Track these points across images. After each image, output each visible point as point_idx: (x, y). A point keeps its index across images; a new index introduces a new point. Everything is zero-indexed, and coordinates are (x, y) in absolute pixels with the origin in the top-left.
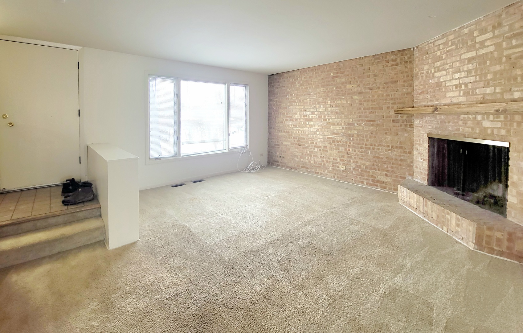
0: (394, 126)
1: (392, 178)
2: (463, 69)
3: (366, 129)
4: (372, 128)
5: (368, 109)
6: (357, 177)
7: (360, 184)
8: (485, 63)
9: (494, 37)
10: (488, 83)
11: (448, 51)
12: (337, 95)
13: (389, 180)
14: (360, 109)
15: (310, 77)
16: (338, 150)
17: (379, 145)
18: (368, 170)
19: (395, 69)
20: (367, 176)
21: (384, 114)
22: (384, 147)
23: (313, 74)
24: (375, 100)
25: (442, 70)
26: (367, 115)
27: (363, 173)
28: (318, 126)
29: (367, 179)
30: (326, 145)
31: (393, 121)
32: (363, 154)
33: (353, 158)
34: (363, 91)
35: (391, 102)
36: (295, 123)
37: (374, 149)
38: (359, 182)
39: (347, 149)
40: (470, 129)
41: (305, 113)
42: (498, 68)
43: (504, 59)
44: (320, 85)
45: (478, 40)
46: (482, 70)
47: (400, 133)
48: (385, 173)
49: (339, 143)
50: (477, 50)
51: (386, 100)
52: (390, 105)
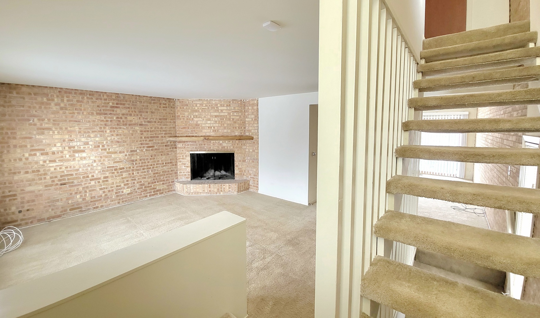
0: (166, 149)
2: (212, 119)
3: (147, 153)
4: (151, 152)
5: (148, 138)
6: (141, 194)
7: (145, 198)
8: (223, 119)
9: (227, 109)
10: (225, 128)
11: (203, 109)
12: (118, 125)
13: (165, 186)
14: (141, 138)
16: (122, 177)
17: (157, 164)
18: (150, 185)
20: (149, 190)
21: (160, 142)
22: (161, 164)
24: (153, 131)
25: (199, 117)
26: (148, 143)
27: (146, 189)
28: (94, 157)
29: (150, 192)
30: (107, 174)
31: (166, 146)
32: (145, 173)
33: (137, 179)
34: (143, 123)
35: (164, 133)
37: (153, 168)
38: (143, 197)
39: (131, 172)
40: (217, 147)
42: (229, 122)
43: (231, 119)
44: (95, 113)
45: (219, 108)
46: (222, 122)
47: (170, 153)
48: (162, 183)
49: (122, 169)
50: (219, 113)
51: (161, 131)
52: (163, 135)
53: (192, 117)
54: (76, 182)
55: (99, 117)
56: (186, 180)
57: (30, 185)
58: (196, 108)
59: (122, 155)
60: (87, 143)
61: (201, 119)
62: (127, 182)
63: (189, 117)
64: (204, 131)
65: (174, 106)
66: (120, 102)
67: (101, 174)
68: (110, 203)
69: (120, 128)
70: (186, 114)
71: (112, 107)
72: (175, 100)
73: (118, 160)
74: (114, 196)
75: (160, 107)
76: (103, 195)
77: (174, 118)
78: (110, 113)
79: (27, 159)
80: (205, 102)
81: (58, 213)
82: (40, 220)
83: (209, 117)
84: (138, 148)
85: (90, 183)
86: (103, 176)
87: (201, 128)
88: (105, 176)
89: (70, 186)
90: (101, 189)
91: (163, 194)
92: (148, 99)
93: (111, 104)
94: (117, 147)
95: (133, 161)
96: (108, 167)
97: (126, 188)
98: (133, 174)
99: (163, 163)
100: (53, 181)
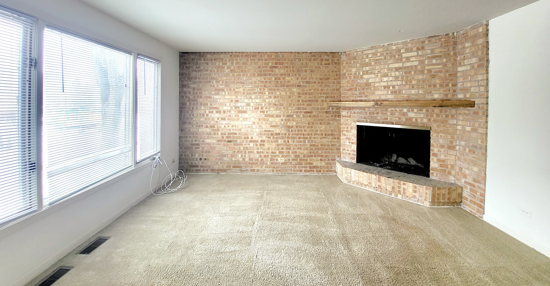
0: (327, 117)
1: (326, 162)
2: (391, 75)
3: (304, 120)
4: (309, 119)
5: (306, 101)
6: (296, 167)
7: (299, 173)
8: (410, 73)
9: (418, 55)
10: (413, 87)
11: (377, 60)
12: (276, 86)
13: (323, 164)
14: (299, 101)
15: (244, 63)
16: (277, 143)
17: (315, 134)
18: (306, 158)
19: (328, 67)
20: (305, 164)
21: (319, 107)
22: (319, 135)
23: (247, 60)
24: (312, 94)
25: (371, 73)
26: (305, 107)
27: (301, 162)
28: (254, 119)
29: (305, 167)
30: (264, 138)
31: (326, 112)
32: (301, 143)
33: (292, 149)
34: (301, 84)
35: (325, 96)
36: (223, 115)
37: (310, 138)
38: (298, 171)
39: (286, 140)
40: (397, 119)
41: (238, 104)
42: (420, 77)
43: (426, 72)
44: (256, 74)
45: (404, 55)
46: (407, 77)
47: (331, 122)
48: (319, 158)
49: (277, 135)
50: (403, 63)
51: (321, 94)
52: (324, 98)
53: (361, 74)
54: (238, 141)
55: (260, 78)
56: (350, 161)
57: (208, 138)
58: (367, 60)
59: (278, 120)
60: (248, 105)
61: (373, 76)
62: (282, 150)
63: (358, 74)
64: (377, 93)
65: (338, 62)
66: (279, 62)
67: (259, 137)
68: (265, 169)
69: (278, 90)
70: (354, 70)
71: (272, 67)
72: (340, 53)
73: (274, 124)
74: (269, 162)
75: (321, 64)
76: (260, 159)
77: (339, 76)
78: (270, 74)
79: (207, 115)
80: (380, 50)
81: (225, 168)
82: (213, 170)
83: (386, 71)
84: (294, 112)
85: (249, 145)
86: (260, 139)
87: (372, 89)
88: (262, 139)
89: (234, 145)
90: (258, 152)
91: (320, 173)
92: (308, 56)
93: (270, 64)
94: (274, 110)
95: (289, 127)
96: (265, 131)
97: (280, 156)
98: (288, 142)
99: (322, 134)
100: (223, 137)
